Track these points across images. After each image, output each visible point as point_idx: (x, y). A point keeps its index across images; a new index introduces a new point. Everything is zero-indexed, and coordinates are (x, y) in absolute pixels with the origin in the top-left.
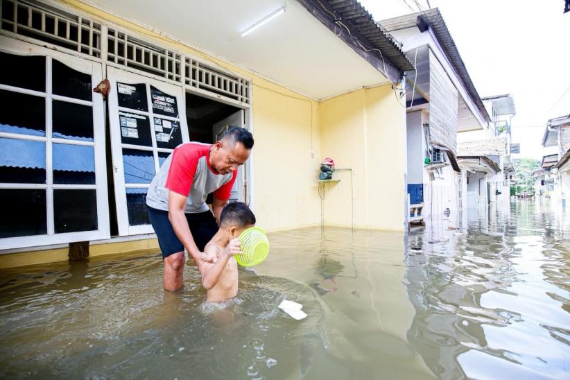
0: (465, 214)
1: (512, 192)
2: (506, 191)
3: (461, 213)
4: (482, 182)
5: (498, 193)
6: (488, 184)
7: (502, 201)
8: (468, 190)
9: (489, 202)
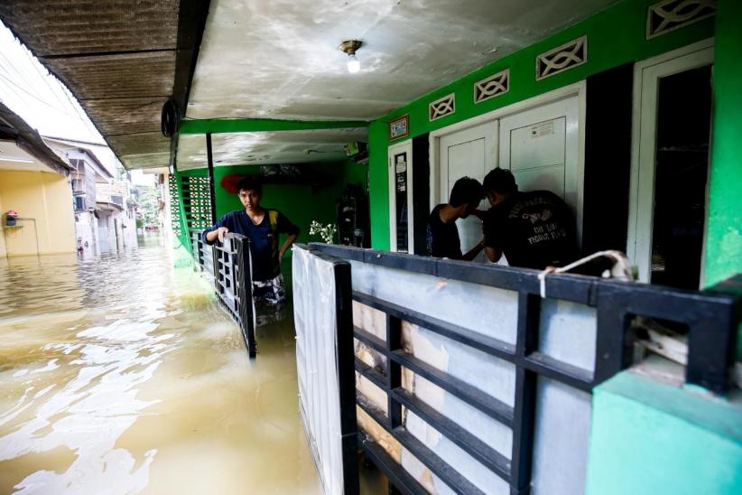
0: (98, 247)
1: (139, 224)
2: (131, 224)
3: (95, 245)
4: (109, 218)
5: (123, 227)
6: (115, 221)
7: (128, 235)
8: (99, 225)
9: (117, 235)
